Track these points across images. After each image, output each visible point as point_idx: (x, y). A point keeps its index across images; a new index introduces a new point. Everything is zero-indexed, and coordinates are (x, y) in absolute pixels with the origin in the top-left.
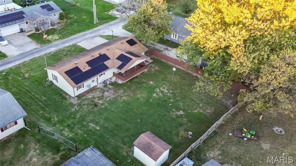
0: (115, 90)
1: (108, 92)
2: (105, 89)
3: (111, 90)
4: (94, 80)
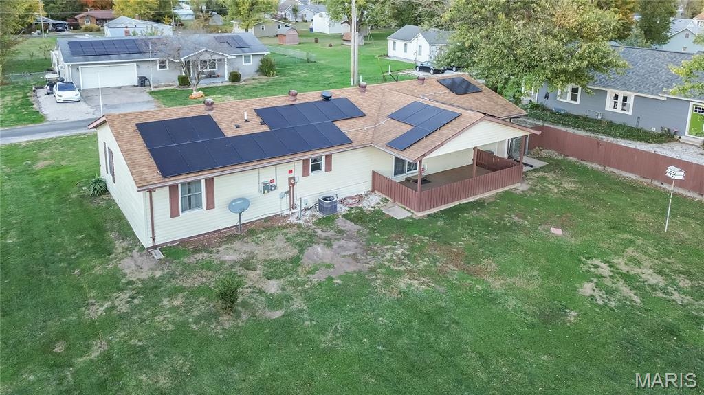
0: (368, 241)
1: (329, 245)
2: (319, 232)
3: (350, 238)
4: (274, 184)
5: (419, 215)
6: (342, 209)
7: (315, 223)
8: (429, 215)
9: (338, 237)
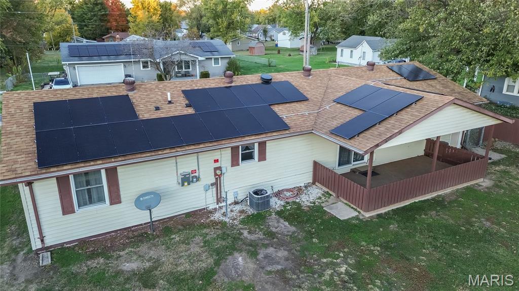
4: (197, 174)
5: (368, 215)
6: (276, 204)
7: (242, 222)
8: (379, 216)
9: (266, 242)
